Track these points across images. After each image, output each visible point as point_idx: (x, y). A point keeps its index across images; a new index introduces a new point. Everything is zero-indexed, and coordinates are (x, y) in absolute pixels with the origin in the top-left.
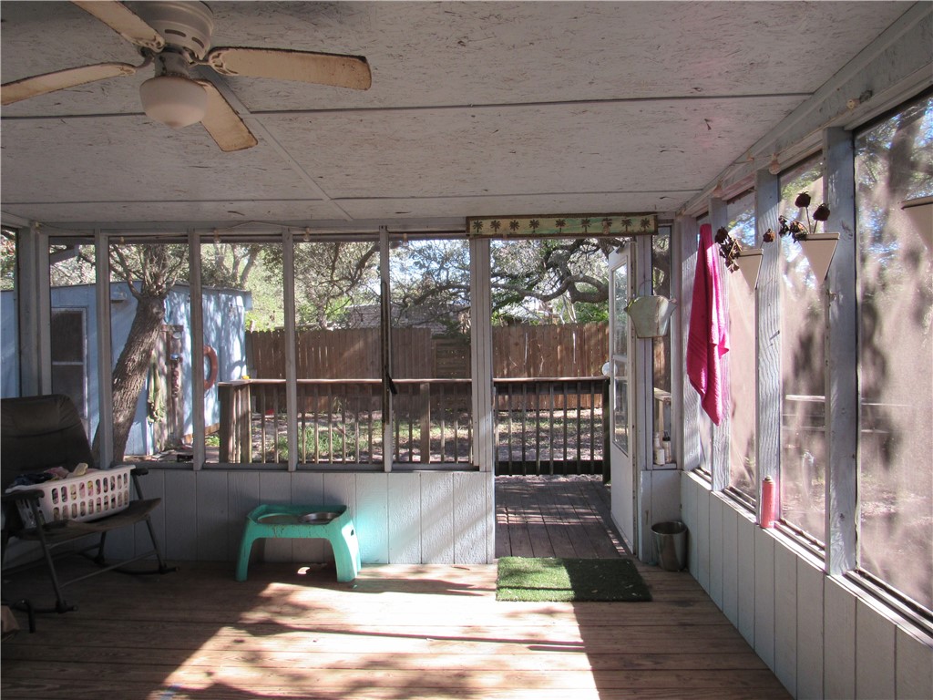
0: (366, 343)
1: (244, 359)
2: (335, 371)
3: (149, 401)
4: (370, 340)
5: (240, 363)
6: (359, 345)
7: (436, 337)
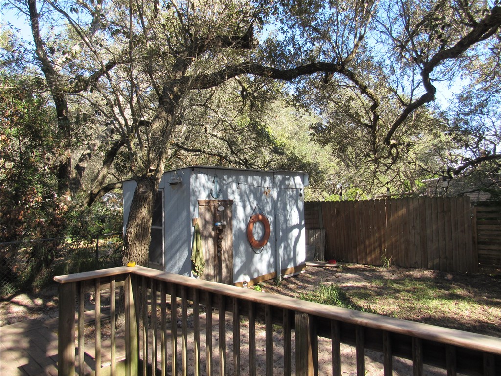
0: (408, 210)
1: (303, 223)
2: (382, 233)
3: (191, 259)
4: (411, 207)
5: (299, 226)
6: (403, 211)
7: (480, 204)
